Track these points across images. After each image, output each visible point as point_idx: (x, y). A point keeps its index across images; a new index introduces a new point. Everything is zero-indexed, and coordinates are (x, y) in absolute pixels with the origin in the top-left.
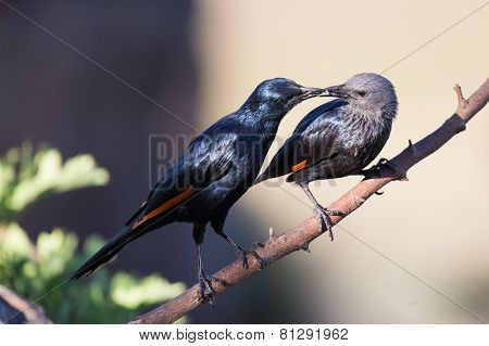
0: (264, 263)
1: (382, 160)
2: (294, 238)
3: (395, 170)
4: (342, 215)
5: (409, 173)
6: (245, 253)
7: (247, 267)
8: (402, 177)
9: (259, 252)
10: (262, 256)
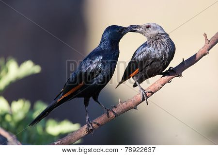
0: (117, 115)
1: (170, 68)
2: (130, 103)
3: (176, 72)
4: (152, 93)
5: (183, 74)
6: (108, 110)
7: (109, 117)
8: (180, 76)
9: (114, 110)
10: (115, 112)
